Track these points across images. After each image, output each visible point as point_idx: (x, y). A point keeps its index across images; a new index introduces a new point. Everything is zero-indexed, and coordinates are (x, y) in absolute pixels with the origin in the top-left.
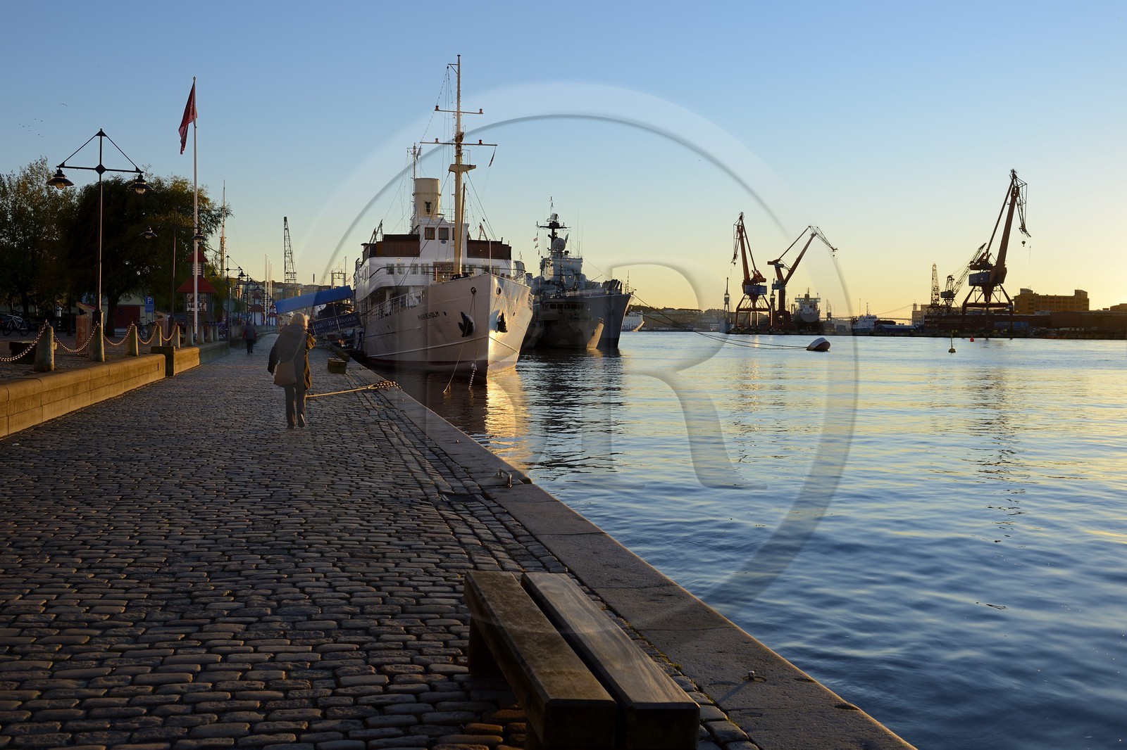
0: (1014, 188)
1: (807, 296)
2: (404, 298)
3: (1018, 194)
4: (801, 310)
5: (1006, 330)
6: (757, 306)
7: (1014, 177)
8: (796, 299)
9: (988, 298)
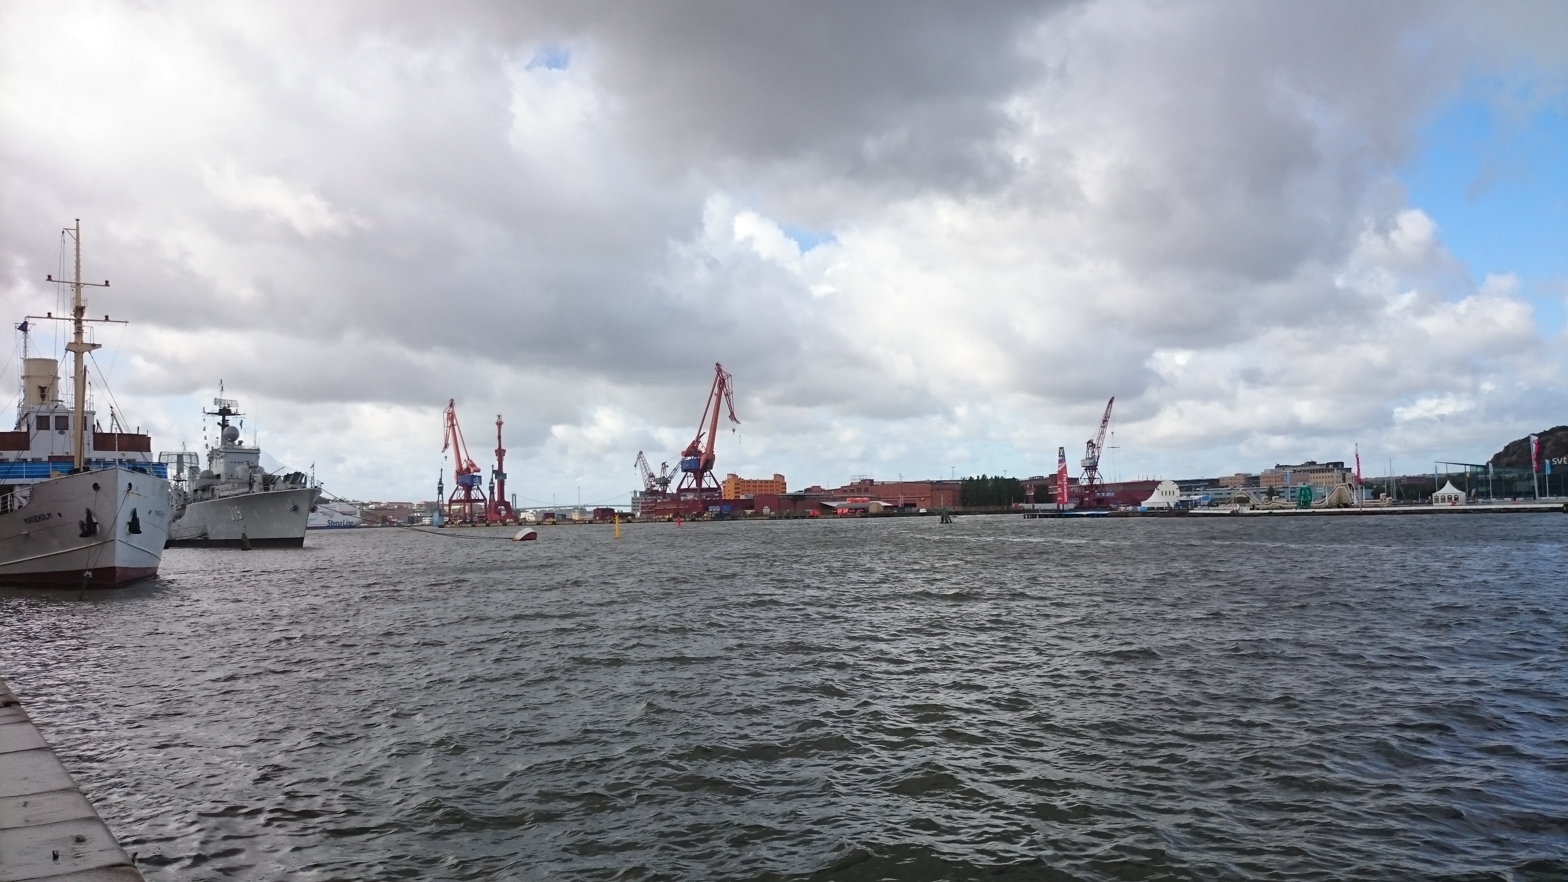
0: (720, 380)
2: (4, 499)
3: (724, 385)
6: (473, 497)
7: (719, 371)
9: (699, 483)
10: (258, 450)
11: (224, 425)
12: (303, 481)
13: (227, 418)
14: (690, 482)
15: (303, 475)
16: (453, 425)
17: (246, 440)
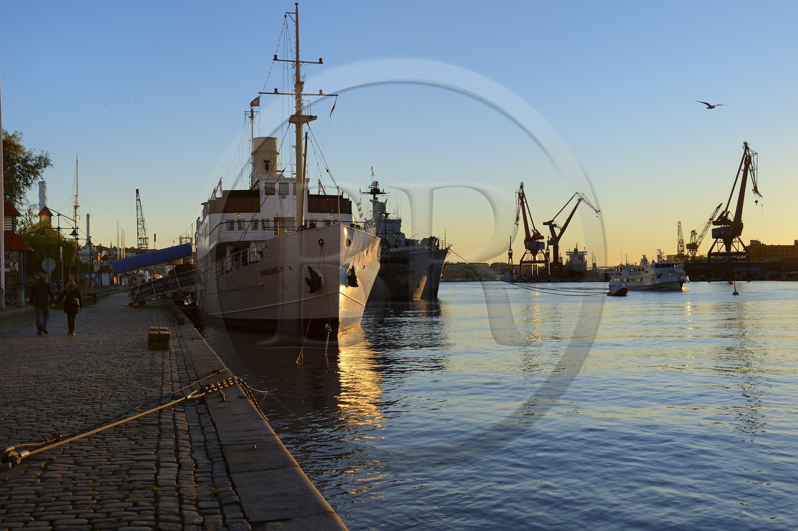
0: (746, 157)
1: (576, 250)
2: (245, 254)
3: (750, 162)
4: (572, 261)
5: (745, 274)
6: (537, 259)
7: (747, 148)
8: (567, 252)
9: (728, 248)
10: (400, 220)
11: (375, 201)
12: (436, 244)
13: (377, 196)
14: (720, 247)
15: (437, 239)
16: (522, 203)
17: (392, 213)
